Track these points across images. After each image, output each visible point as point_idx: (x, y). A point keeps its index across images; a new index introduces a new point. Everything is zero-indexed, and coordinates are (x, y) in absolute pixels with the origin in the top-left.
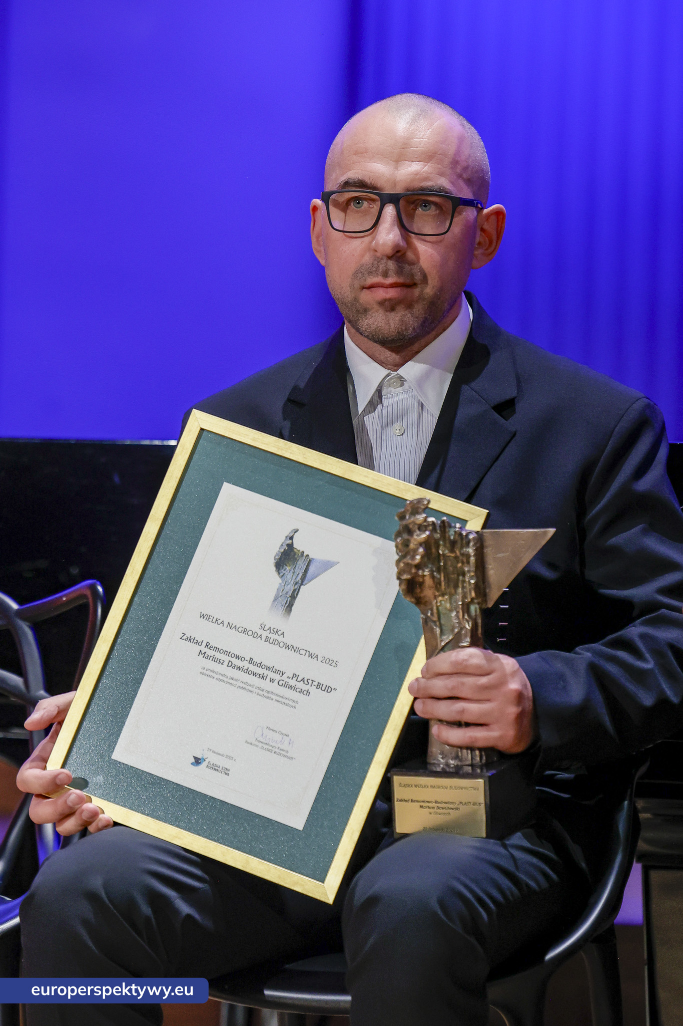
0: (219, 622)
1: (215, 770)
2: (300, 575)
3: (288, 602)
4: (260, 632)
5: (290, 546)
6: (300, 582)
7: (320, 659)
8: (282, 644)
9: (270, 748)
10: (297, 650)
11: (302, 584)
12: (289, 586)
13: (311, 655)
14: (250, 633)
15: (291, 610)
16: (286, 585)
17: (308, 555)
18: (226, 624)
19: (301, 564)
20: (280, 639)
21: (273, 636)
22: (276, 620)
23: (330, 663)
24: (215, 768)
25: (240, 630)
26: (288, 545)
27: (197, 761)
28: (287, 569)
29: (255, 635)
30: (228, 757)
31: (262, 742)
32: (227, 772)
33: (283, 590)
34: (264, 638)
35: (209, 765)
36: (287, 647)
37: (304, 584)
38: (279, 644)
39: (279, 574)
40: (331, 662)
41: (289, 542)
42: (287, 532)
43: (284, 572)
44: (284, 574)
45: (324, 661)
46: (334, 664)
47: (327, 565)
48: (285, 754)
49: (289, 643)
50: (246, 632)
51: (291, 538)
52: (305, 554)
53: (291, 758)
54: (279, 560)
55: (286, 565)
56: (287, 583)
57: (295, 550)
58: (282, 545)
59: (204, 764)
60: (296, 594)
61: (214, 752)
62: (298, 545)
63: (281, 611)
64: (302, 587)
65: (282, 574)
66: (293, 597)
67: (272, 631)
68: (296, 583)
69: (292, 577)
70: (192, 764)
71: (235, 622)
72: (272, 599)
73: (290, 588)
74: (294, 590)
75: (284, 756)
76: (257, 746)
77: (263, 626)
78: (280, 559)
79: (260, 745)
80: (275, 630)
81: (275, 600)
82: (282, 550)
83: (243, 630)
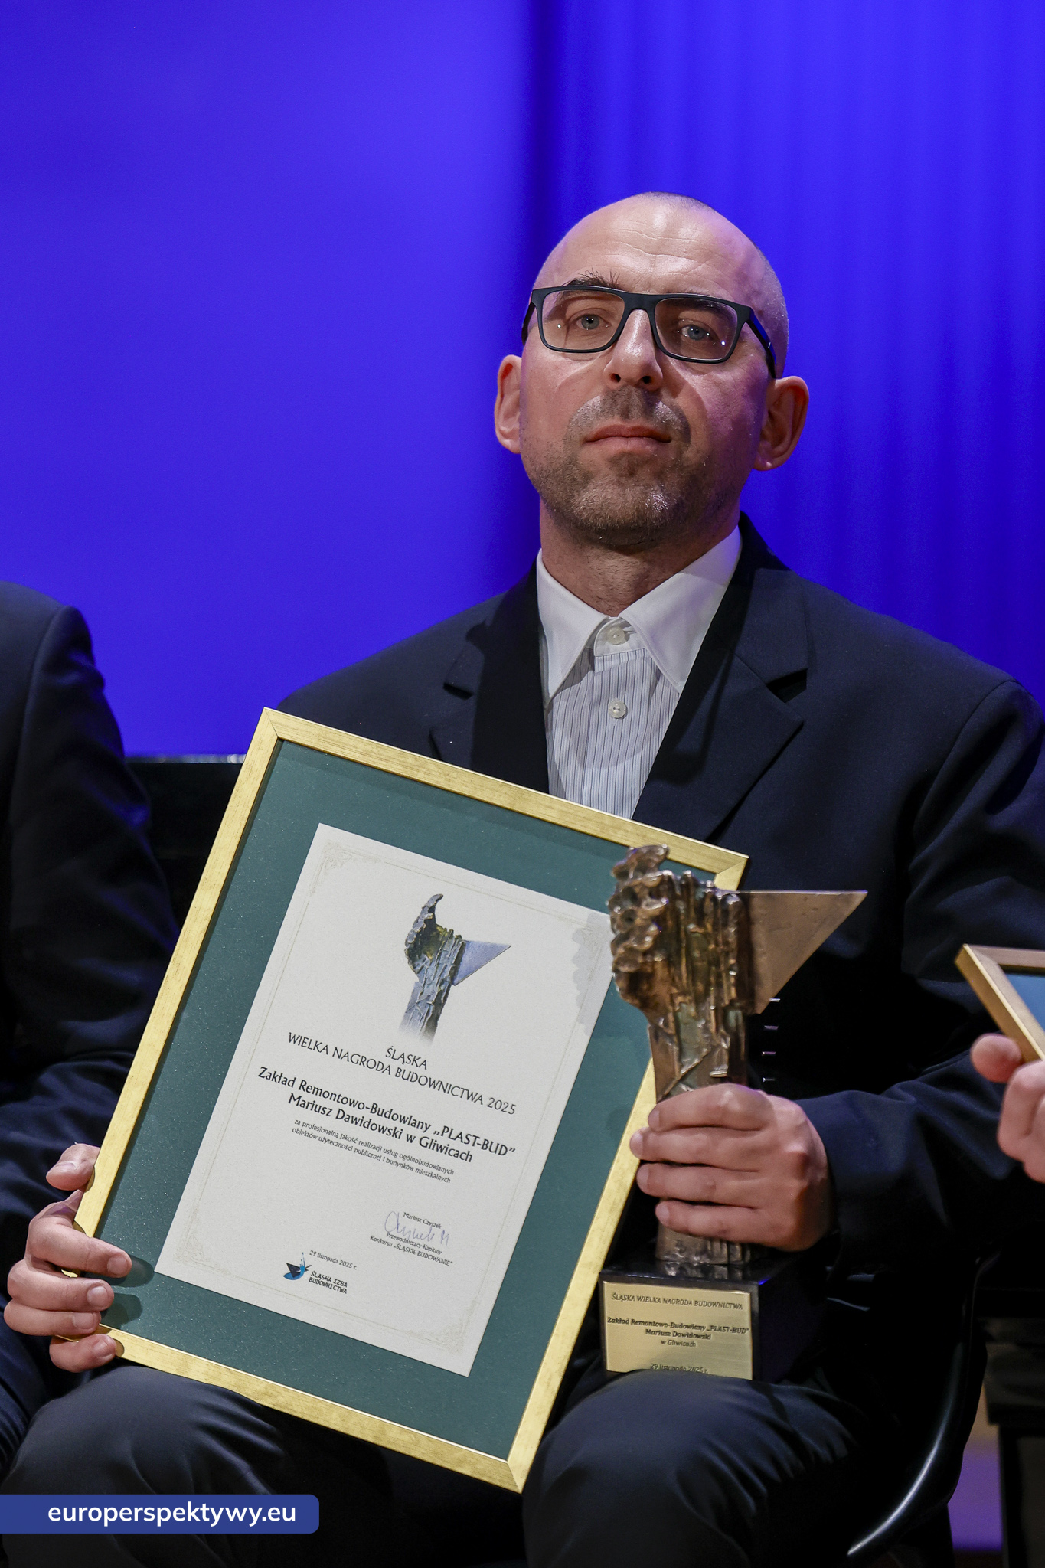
0: (320, 1047)
1: (324, 1285)
2: (449, 969)
3: (431, 1013)
4: (387, 1062)
5: (431, 923)
6: (448, 980)
7: (486, 1101)
8: (423, 1080)
9: (412, 1247)
10: (448, 1089)
11: (452, 983)
12: (431, 986)
13: (471, 1097)
14: (372, 1064)
15: (436, 1024)
16: (426, 986)
17: (460, 937)
18: (331, 1050)
19: (449, 951)
20: (420, 1071)
21: (409, 1068)
22: (412, 1042)
23: (502, 1108)
24: (323, 1281)
25: (355, 1059)
26: (426, 921)
27: (294, 1272)
28: (428, 959)
29: (379, 1066)
30: (344, 1263)
31: (397, 1238)
32: (343, 1287)
33: (422, 993)
34: (393, 1071)
35: (313, 1277)
36: (432, 1084)
37: (455, 982)
38: (418, 1079)
39: (414, 967)
40: (503, 1106)
41: (428, 915)
42: (424, 900)
43: (422, 964)
44: (423, 967)
45: (493, 1105)
46: (508, 1109)
47: (493, 951)
48: (435, 1255)
49: (435, 1078)
50: (365, 1063)
51: (432, 910)
52: (454, 935)
53: (446, 1262)
54: (413, 946)
55: (425, 953)
56: (428, 982)
57: (438, 928)
58: (417, 921)
59: (306, 1275)
60: (442, 999)
61: (320, 1256)
62: (443, 920)
63: (419, 1027)
64: (452, 986)
65: (419, 968)
66: (439, 1003)
67: (406, 1060)
68: (443, 982)
69: (436, 971)
70: (286, 1276)
71: (346, 1048)
72: (405, 1007)
73: (433, 990)
74: (440, 993)
75: (435, 1259)
76: (390, 1244)
77: (391, 1052)
78: (415, 943)
79: (395, 1242)
80: (412, 1058)
81: (410, 1009)
82: (418, 930)
83: (360, 1058)
